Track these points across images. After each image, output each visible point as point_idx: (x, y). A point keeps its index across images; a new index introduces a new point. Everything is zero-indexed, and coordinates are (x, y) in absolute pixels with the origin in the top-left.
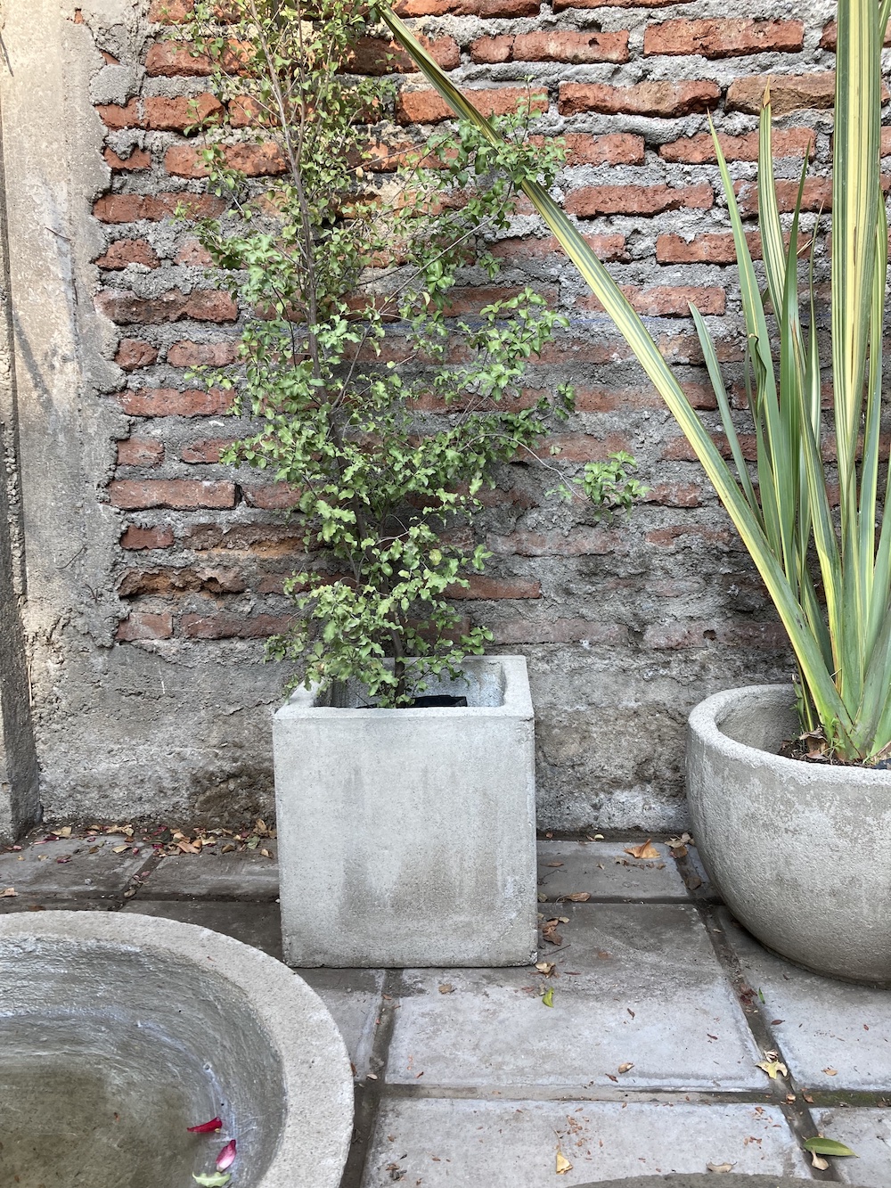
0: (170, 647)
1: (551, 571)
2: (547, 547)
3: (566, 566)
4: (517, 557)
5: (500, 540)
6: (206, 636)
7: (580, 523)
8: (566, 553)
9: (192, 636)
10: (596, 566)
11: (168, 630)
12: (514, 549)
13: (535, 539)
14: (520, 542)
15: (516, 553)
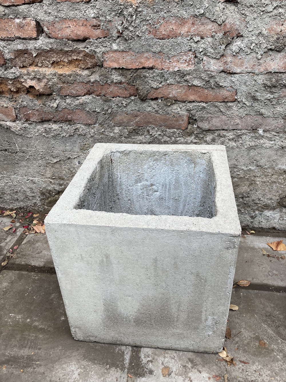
0: (16, 126)
1: (245, 83)
2: (244, 67)
3: (255, 81)
4: (223, 74)
5: (212, 61)
6: (35, 120)
7: (271, 49)
8: (257, 72)
9: (27, 120)
10: (277, 81)
11: (13, 116)
12: (222, 68)
13: (237, 61)
14: (226, 63)
15: (223, 71)
